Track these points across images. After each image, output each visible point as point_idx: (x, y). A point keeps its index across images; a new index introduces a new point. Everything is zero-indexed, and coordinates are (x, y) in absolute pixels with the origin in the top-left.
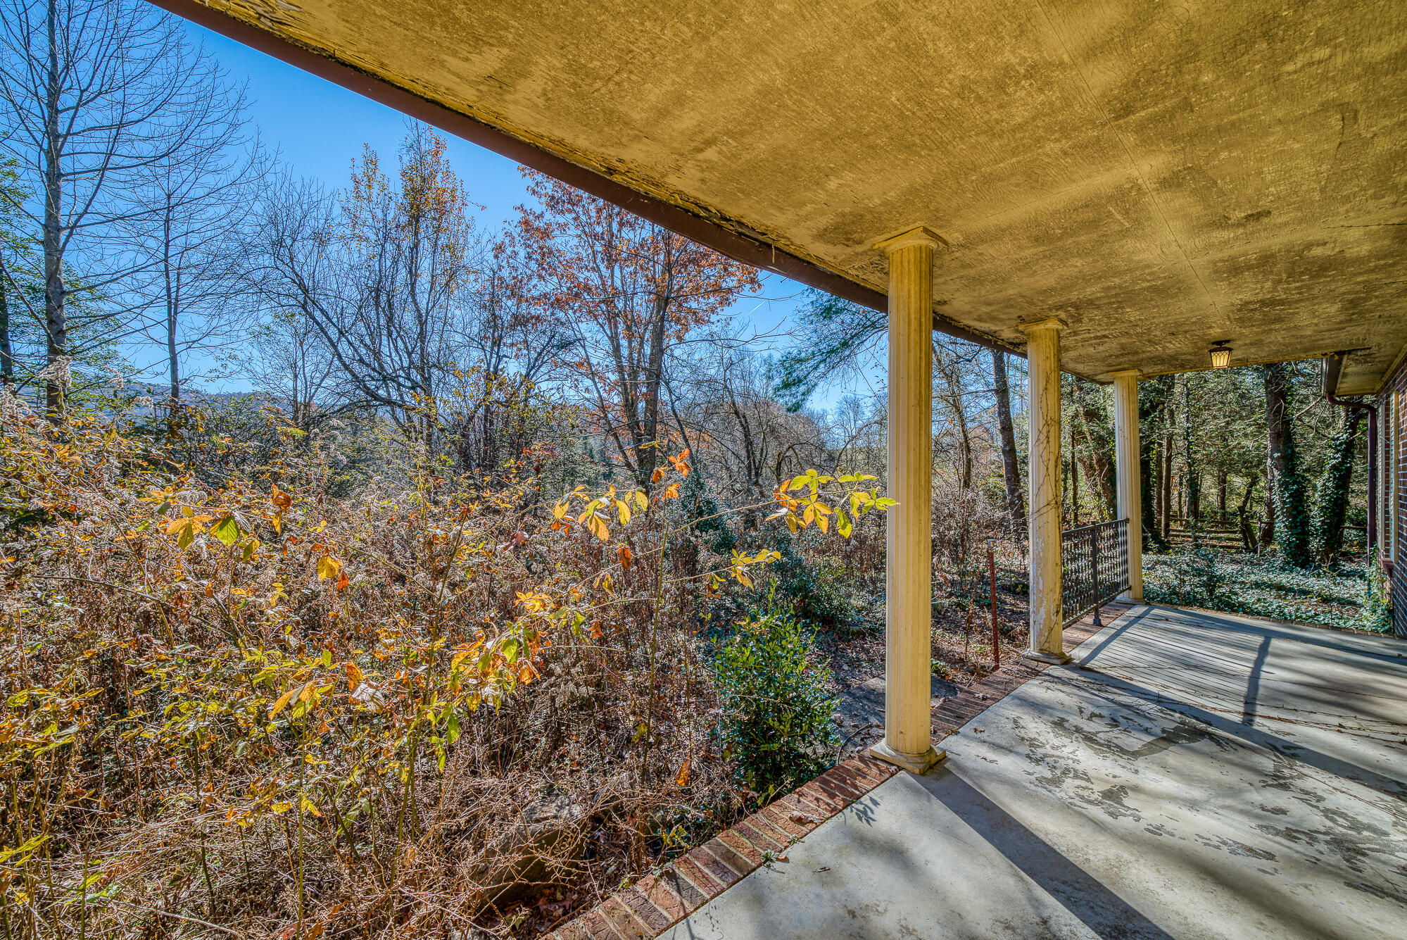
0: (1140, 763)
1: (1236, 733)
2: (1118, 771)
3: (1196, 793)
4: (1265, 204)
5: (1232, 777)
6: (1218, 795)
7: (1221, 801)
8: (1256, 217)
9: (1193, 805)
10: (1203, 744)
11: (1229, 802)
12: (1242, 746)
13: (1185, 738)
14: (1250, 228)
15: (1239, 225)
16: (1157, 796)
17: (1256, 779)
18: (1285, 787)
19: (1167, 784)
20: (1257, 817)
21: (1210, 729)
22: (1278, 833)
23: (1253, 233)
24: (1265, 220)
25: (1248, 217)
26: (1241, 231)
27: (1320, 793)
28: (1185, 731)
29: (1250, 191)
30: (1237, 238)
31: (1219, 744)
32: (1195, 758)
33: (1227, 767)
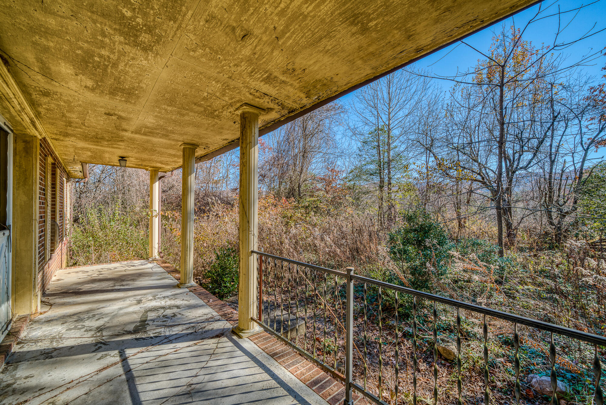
0: (143, 310)
1: (123, 341)
2: (145, 305)
3: (122, 312)
4: (105, 117)
5: (116, 321)
6: (116, 314)
7: (114, 313)
8: (109, 114)
9: (121, 309)
10: (131, 328)
11: (113, 314)
12: (118, 335)
13: (139, 326)
14: (113, 112)
15: (115, 115)
16: (130, 305)
17: (108, 325)
18: (98, 328)
19: (131, 309)
20: (104, 315)
21: (134, 336)
22: (97, 314)
23: (113, 110)
24: (107, 112)
25: (112, 115)
26: (116, 112)
27: (86, 333)
28: (141, 329)
29: (108, 121)
30: (119, 111)
31: (126, 331)
32: (130, 321)
33: (118, 324)
